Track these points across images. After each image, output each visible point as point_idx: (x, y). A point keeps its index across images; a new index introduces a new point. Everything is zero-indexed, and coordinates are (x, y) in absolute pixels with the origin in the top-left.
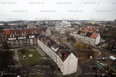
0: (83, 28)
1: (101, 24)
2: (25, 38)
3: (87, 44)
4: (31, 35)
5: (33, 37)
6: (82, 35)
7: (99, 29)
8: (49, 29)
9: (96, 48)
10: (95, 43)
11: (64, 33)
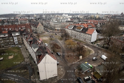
0: (83, 22)
1: (105, 18)
2: (7, 35)
3: (83, 42)
4: (15, 31)
5: (17, 34)
6: (78, 31)
7: (100, 24)
8: (41, 25)
9: (91, 45)
10: (90, 40)
11: (60, 29)
